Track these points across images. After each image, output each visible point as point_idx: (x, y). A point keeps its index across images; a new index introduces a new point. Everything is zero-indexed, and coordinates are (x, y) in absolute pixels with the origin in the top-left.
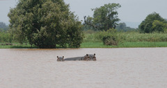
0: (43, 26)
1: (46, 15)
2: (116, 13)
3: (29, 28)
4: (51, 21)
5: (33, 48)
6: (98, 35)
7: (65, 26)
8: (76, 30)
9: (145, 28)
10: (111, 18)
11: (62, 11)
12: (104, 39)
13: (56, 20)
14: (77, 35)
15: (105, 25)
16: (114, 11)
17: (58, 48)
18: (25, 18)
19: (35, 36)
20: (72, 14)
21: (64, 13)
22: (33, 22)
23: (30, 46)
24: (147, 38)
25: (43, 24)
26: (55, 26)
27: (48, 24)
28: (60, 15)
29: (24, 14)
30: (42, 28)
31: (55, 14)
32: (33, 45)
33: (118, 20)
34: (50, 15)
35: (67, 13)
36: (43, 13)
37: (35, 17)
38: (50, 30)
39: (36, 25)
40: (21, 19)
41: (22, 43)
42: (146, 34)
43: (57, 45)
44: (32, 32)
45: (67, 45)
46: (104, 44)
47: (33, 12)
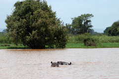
0: (35, 30)
1: (37, 21)
2: (90, 21)
3: (22, 32)
4: (41, 26)
5: (26, 48)
6: (77, 37)
7: (53, 30)
8: (62, 34)
9: (112, 32)
10: (86, 25)
11: (50, 17)
12: (85, 41)
13: (45, 25)
14: (63, 37)
15: (82, 30)
16: (89, 19)
17: (47, 48)
18: (19, 23)
19: (28, 38)
20: (58, 20)
21: (52, 19)
22: (26, 27)
23: (24, 47)
24: (115, 39)
25: (34, 28)
26: (44, 30)
27: (39, 28)
28: (48, 21)
29: (19, 20)
30: (34, 32)
31: (44, 20)
32: (26, 46)
33: (91, 26)
34: (40, 20)
35: (55, 19)
36: (34, 19)
37: (28, 23)
38: (40, 34)
39: (29, 30)
40: (16, 24)
41: (17, 45)
42: (114, 37)
43: (46, 46)
44: (25, 36)
45: (55, 46)
46: (85, 45)
47: (25, 18)
